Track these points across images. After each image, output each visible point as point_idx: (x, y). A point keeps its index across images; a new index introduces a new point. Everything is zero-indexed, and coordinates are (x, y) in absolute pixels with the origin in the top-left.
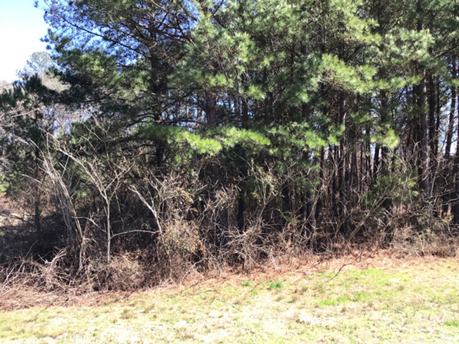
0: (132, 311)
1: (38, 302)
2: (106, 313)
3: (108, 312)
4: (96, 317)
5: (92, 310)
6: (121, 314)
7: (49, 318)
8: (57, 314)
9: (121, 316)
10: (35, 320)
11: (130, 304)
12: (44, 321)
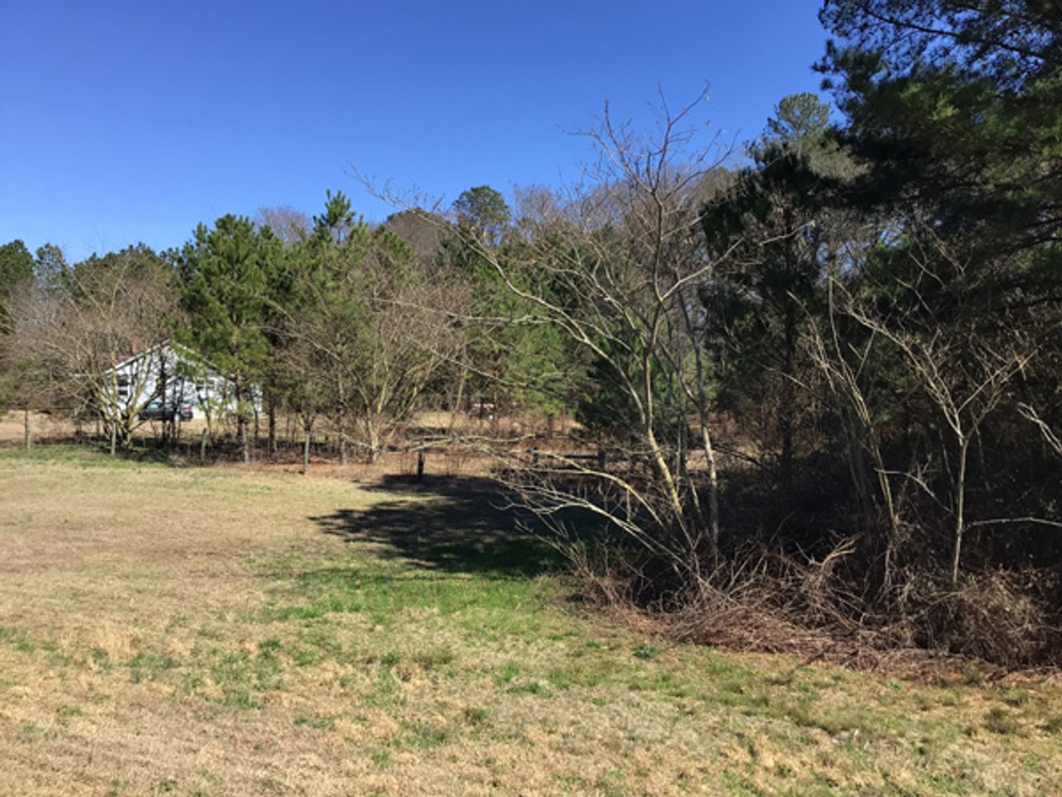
0: (1014, 716)
1: (791, 645)
2: (945, 704)
3: (951, 704)
4: (924, 709)
5: (913, 691)
6: (986, 717)
7: (816, 685)
8: (833, 682)
9: (986, 722)
10: (789, 682)
11: (1006, 696)
12: (806, 690)
